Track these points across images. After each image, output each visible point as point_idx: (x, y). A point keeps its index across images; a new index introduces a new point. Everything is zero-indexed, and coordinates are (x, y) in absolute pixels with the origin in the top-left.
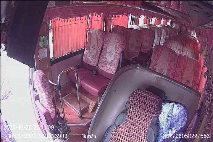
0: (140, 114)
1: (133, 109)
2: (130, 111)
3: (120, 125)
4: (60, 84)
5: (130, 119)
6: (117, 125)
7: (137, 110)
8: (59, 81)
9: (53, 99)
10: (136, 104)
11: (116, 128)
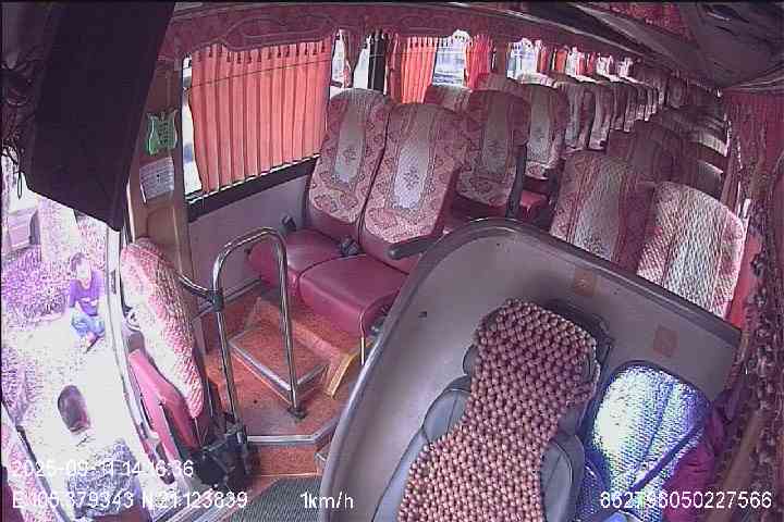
0: (518, 395)
1: (491, 378)
2: (481, 384)
3: (443, 438)
4: (220, 292)
5: (481, 413)
6: (430, 438)
7: (505, 379)
8: (215, 277)
9: (196, 344)
10: (504, 357)
11: (426, 449)
